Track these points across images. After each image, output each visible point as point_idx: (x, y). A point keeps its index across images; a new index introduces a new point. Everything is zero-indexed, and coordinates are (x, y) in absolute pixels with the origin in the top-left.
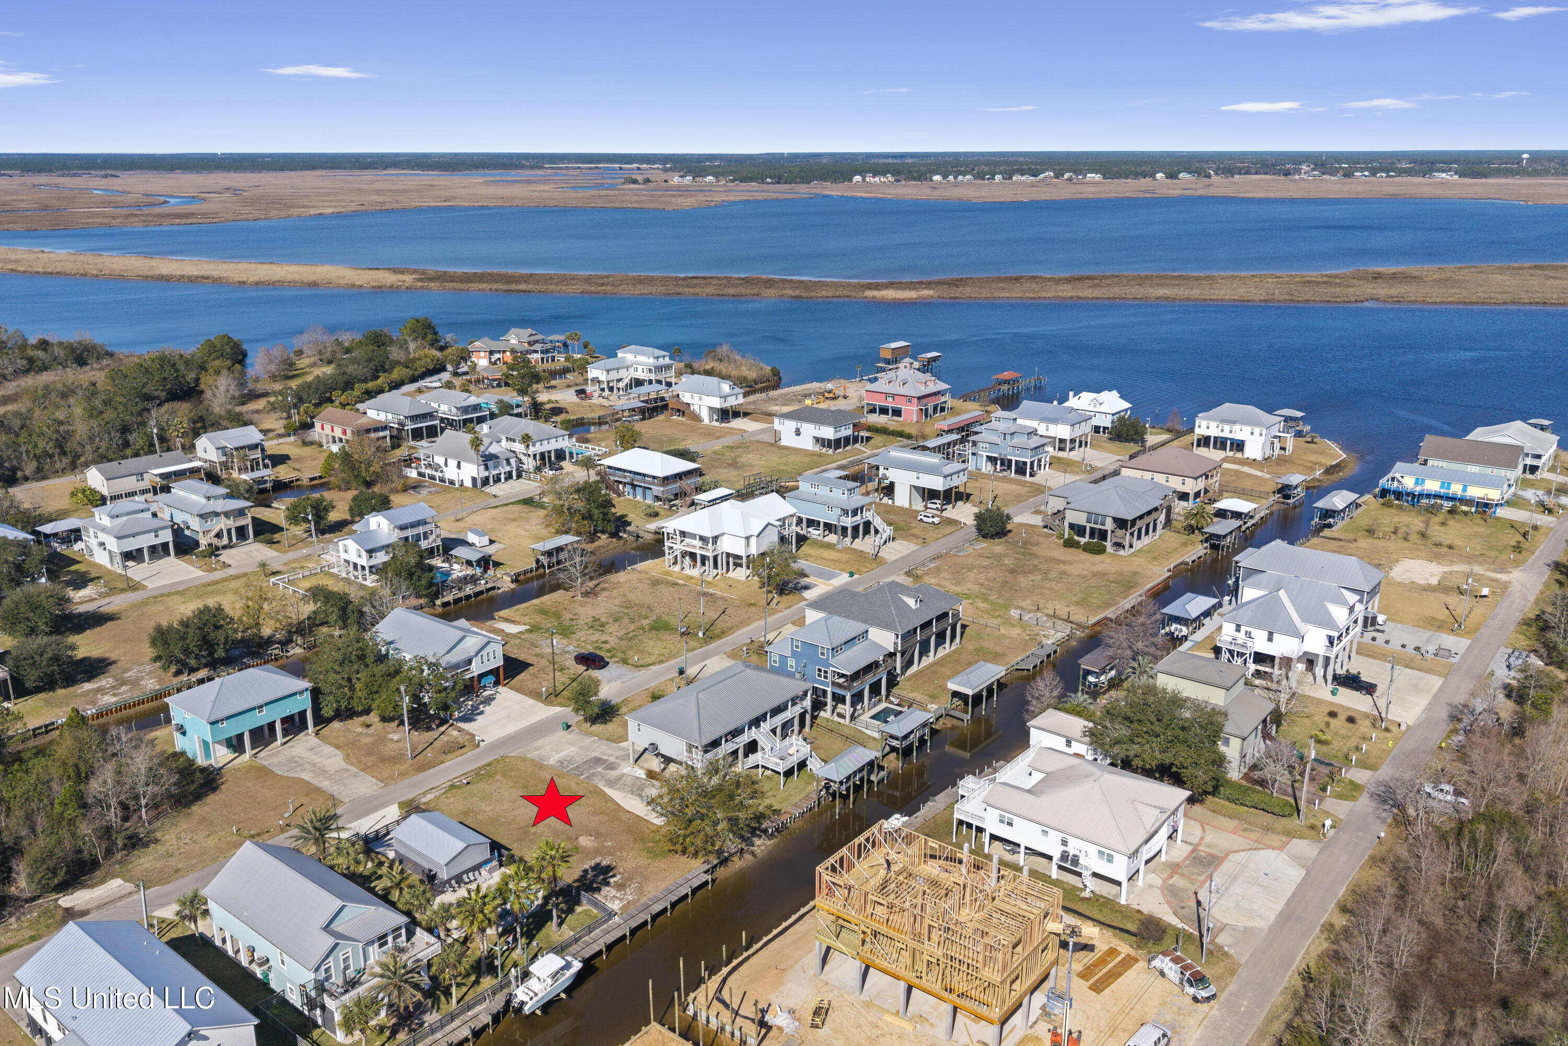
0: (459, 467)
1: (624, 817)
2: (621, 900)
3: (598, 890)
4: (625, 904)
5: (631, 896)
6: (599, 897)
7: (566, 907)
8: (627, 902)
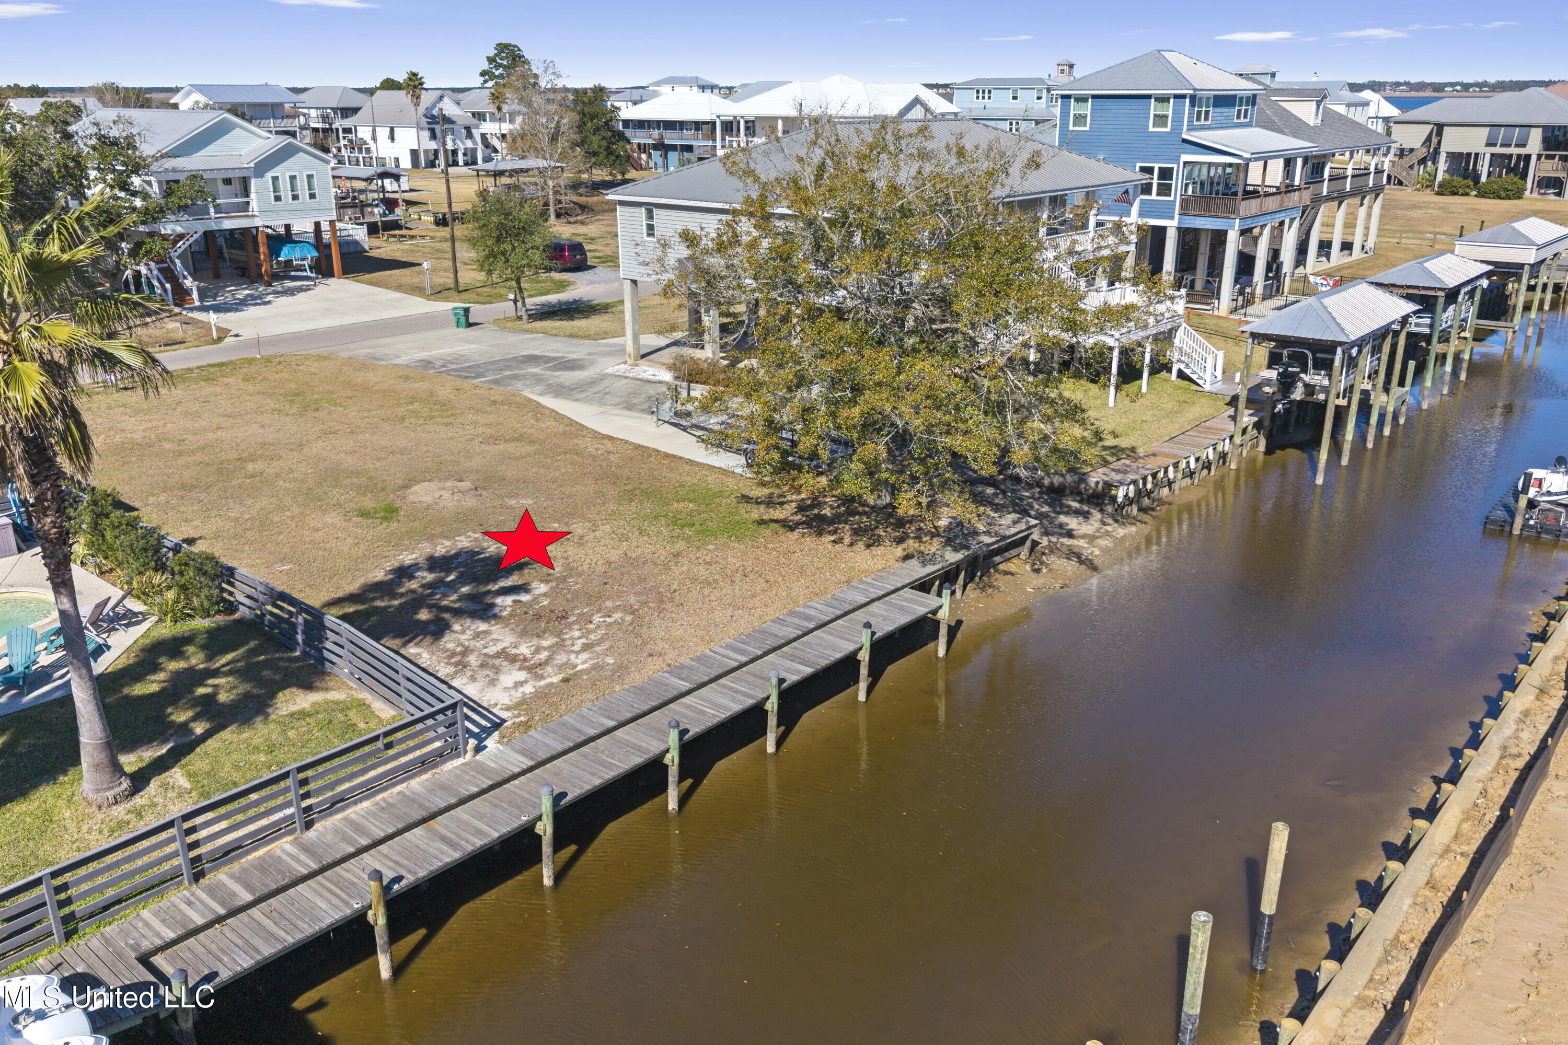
0: (392, 138)
1: (592, 447)
2: (534, 669)
3: (437, 629)
4: (551, 685)
5: (584, 656)
6: (425, 655)
7: (223, 697)
8: (566, 680)
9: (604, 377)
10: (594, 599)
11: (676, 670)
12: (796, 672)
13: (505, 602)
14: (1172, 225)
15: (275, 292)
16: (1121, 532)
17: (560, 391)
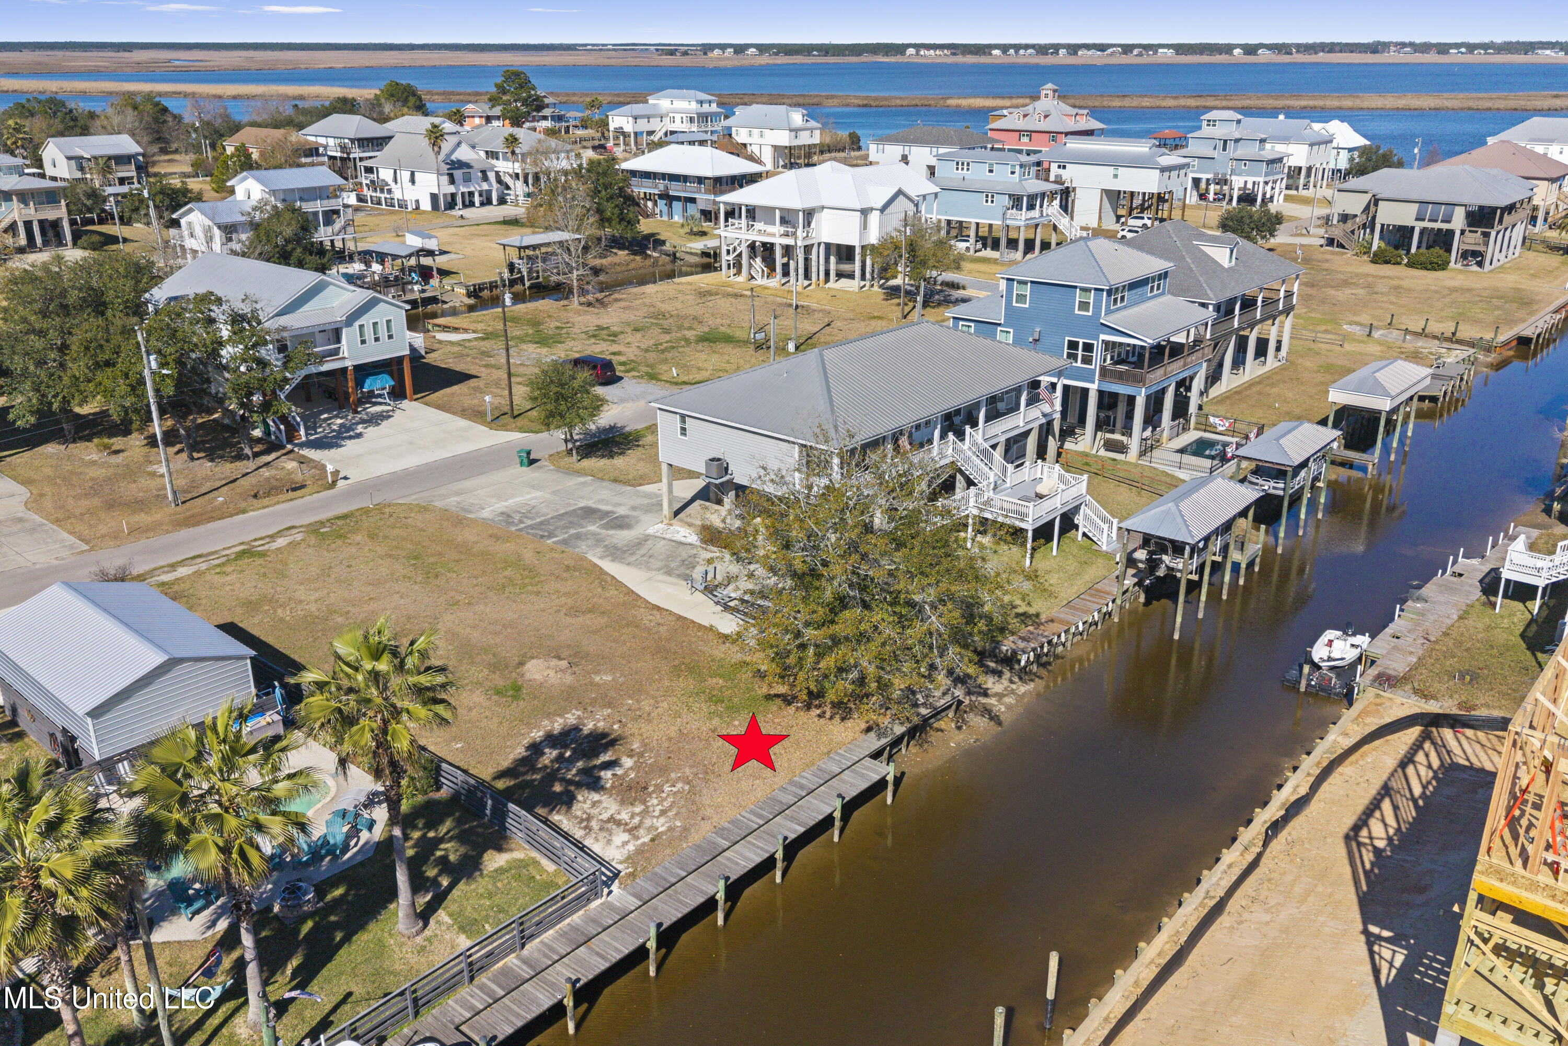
0: (413, 181)
1: (648, 619)
2: (632, 831)
3: (567, 800)
4: (644, 844)
5: (662, 820)
6: (565, 821)
7: (452, 858)
8: (653, 840)
9: (647, 538)
10: (663, 770)
11: (720, 831)
12: (795, 830)
13: (607, 775)
14: (1093, 387)
15: (363, 421)
16: (1023, 689)
17: (616, 553)
